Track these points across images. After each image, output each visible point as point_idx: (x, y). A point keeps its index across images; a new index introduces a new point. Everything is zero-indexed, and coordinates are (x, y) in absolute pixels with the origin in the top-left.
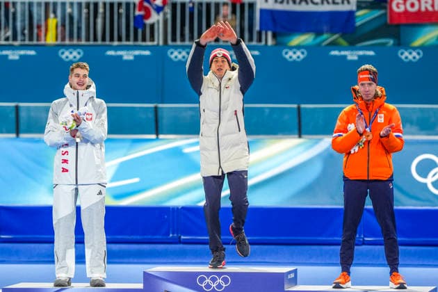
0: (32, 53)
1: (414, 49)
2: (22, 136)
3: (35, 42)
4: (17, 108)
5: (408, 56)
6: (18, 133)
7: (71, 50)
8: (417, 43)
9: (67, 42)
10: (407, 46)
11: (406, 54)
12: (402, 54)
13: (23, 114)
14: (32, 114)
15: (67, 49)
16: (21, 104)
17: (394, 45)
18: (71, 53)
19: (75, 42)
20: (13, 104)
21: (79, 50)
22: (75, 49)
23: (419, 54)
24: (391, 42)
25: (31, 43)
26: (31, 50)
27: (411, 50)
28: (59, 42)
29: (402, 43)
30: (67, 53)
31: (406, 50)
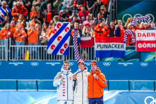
0: (22, 63)
1: (146, 62)
2: (19, 90)
3: (23, 60)
4: (17, 81)
5: (144, 64)
6: (17, 89)
7: (34, 62)
8: (147, 60)
9: (33, 60)
10: (143, 61)
11: (143, 64)
12: (142, 64)
13: (19, 83)
14: (22, 83)
15: (33, 62)
16: (18, 80)
17: (139, 61)
18: (35, 63)
19: (36, 60)
20: (16, 80)
21: (37, 62)
22: (36, 62)
23: (147, 64)
24: (138, 60)
25: (22, 60)
26: (21, 62)
27: (144, 63)
28: (31, 60)
29: (141, 60)
30: (33, 63)
31: (143, 62)
